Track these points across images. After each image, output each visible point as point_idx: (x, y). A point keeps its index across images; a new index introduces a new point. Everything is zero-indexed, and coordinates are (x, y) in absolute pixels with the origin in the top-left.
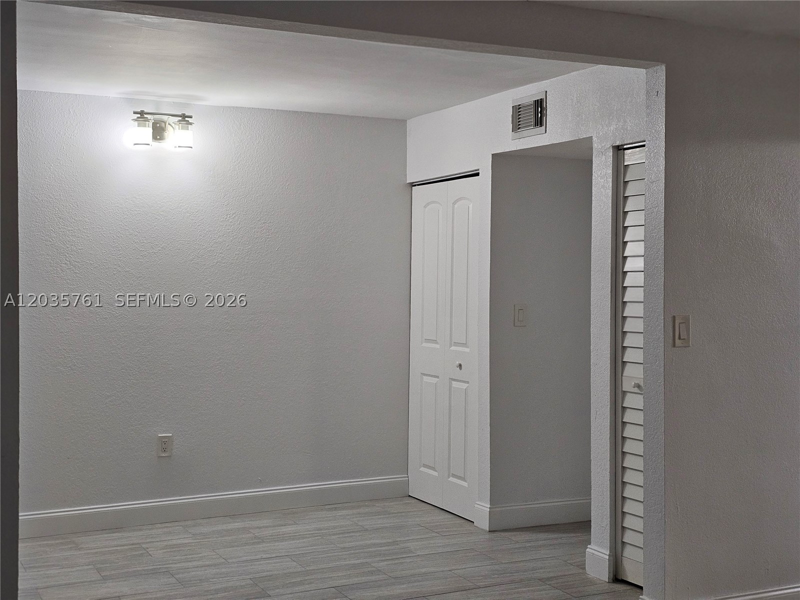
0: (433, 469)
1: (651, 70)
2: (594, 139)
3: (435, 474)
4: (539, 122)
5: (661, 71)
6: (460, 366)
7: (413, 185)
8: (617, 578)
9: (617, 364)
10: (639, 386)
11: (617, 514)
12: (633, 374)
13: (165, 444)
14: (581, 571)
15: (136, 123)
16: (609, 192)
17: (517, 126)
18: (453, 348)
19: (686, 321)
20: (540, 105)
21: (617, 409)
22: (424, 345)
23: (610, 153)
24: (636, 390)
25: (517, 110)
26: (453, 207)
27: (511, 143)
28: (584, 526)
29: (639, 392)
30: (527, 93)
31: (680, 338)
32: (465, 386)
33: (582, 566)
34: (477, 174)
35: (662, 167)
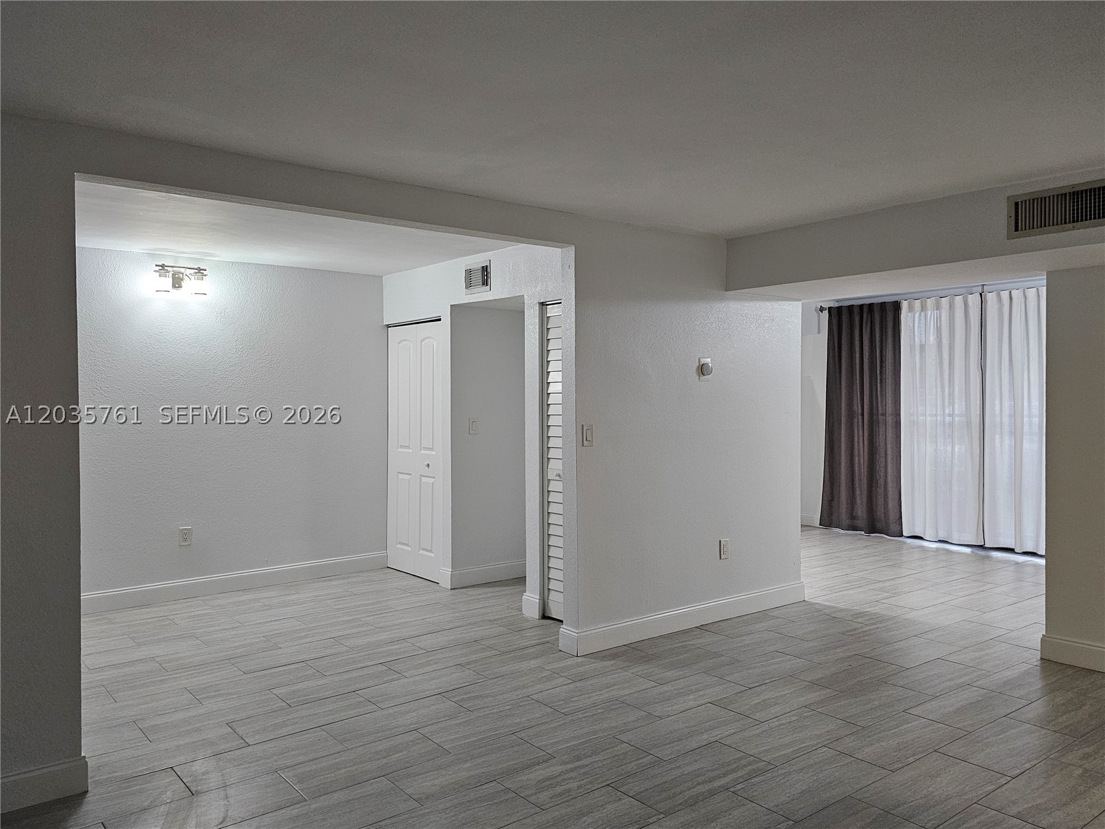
0: (407, 545)
1: (564, 249)
2: (525, 297)
3: (410, 549)
4: (485, 282)
5: (571, 251)
6: (428, 465)
7: (388, 326)
8: (545, 617)
9: (544, 460)
10: (559, 475)
11: (545, 568)
12: (555, 467)
13: (185, 535)
14: (520, 613)
15: (158, 274)
16: (537, 336)
17: (469, 285)
18: (422, 452)
19: (590, 428)
20: (485, 270)
21: (544, 492)
22: (400, 450)
23: (537, 308)
24: (557, 478)
25: (469, 273)
26: (421, 344)
27: (465, 297)
28: (521, 580)
29: (559, 479)
30: (476, 261)
31: (587, 440)
32: (432, 480)
33: (520, 609)
34: (440, 320)
35: (574, 319)
